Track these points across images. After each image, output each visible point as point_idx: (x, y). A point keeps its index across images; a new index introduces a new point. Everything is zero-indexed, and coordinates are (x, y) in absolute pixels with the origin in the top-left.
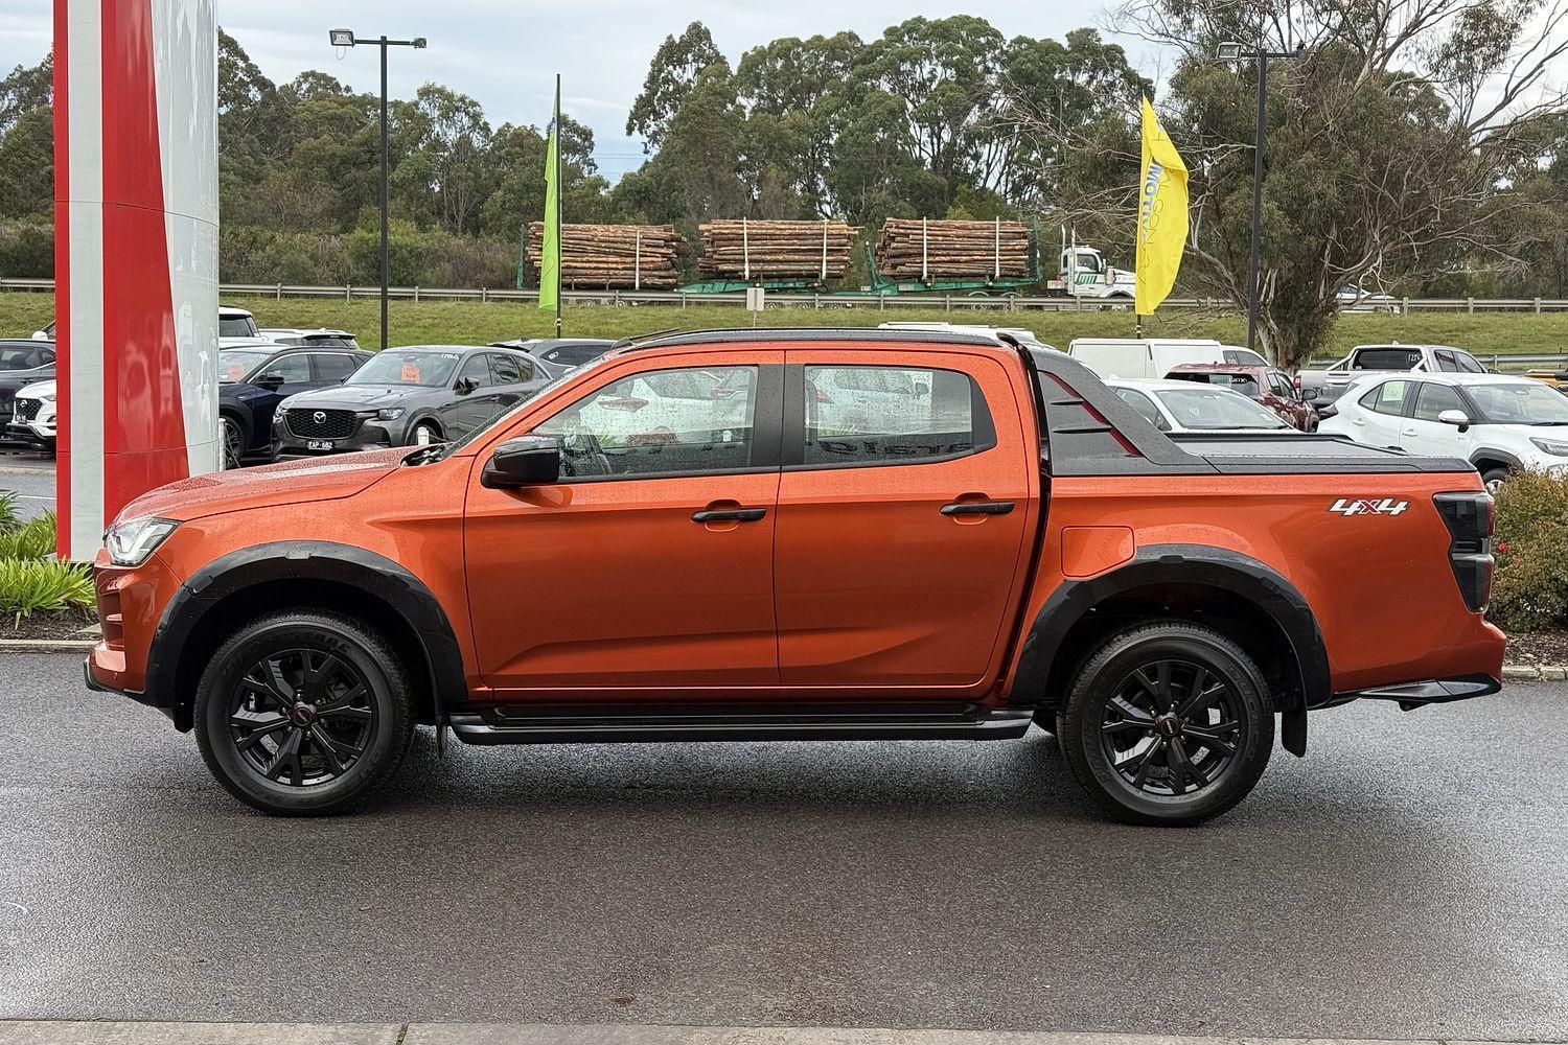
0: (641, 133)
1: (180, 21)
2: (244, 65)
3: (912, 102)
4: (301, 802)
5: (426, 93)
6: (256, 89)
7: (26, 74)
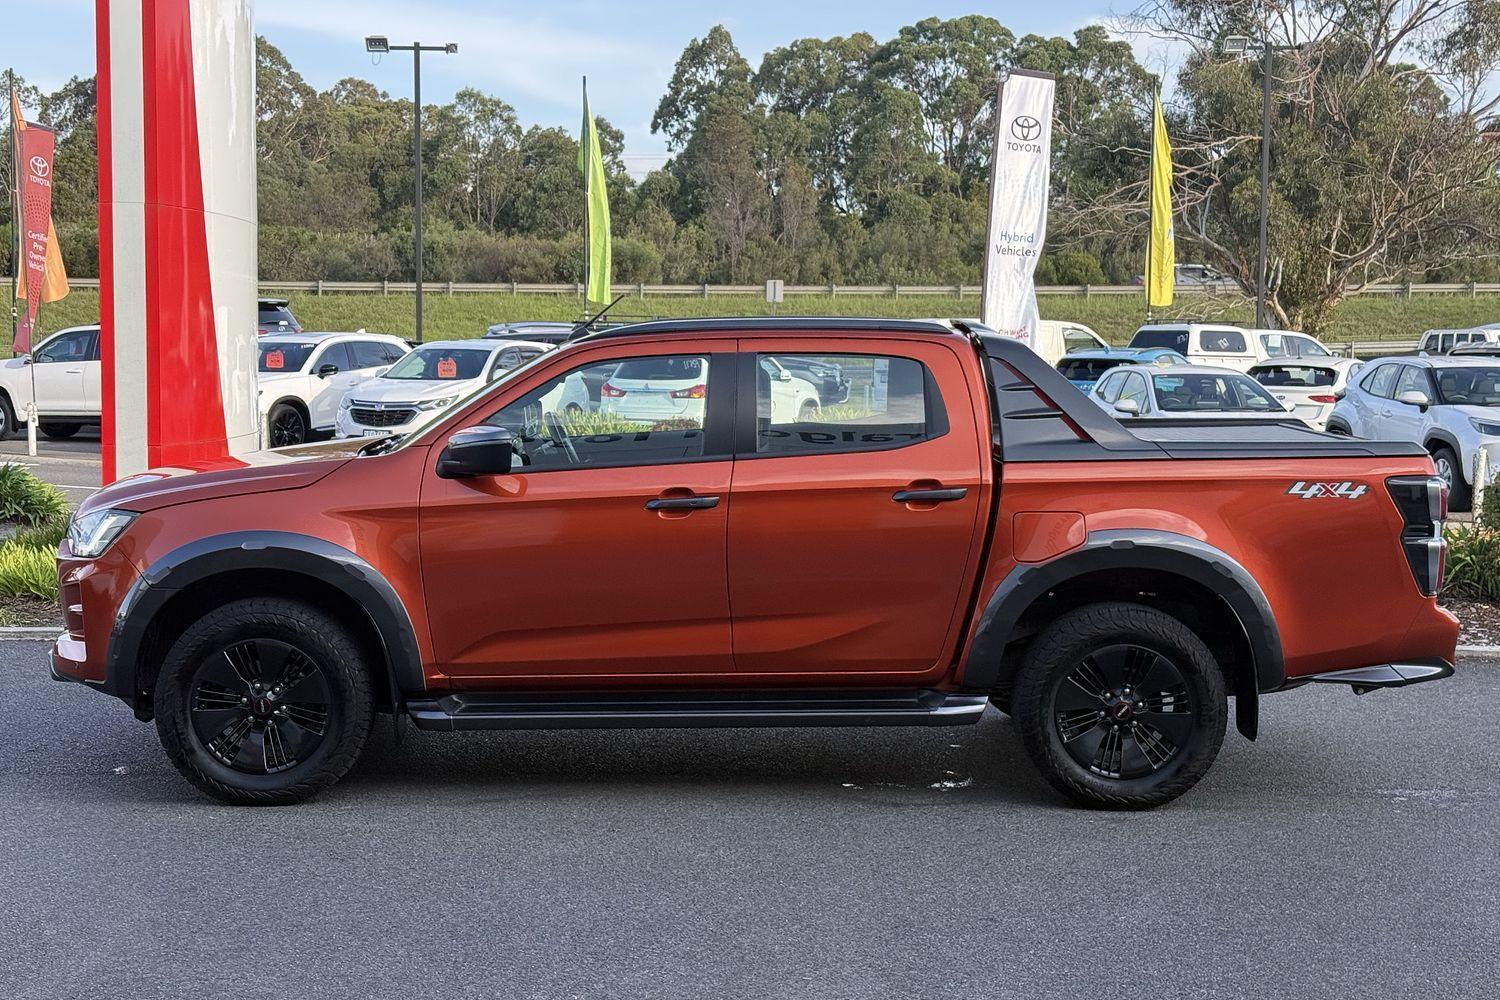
0: (665, 131)
1: (218, 30)
2: (287, 74)
3: (926, 99)
5: (461, 97)
6: (298, 95)
7: (81, 84)
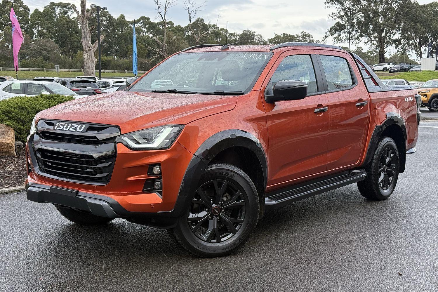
4: (224, 248)
